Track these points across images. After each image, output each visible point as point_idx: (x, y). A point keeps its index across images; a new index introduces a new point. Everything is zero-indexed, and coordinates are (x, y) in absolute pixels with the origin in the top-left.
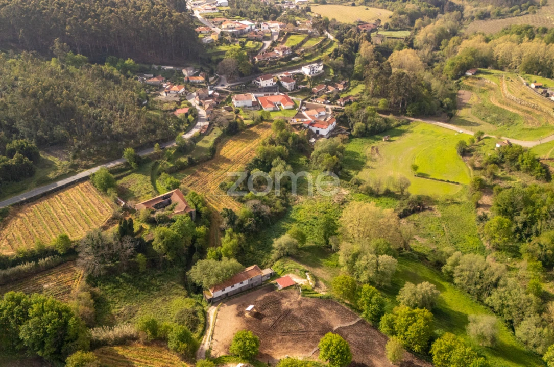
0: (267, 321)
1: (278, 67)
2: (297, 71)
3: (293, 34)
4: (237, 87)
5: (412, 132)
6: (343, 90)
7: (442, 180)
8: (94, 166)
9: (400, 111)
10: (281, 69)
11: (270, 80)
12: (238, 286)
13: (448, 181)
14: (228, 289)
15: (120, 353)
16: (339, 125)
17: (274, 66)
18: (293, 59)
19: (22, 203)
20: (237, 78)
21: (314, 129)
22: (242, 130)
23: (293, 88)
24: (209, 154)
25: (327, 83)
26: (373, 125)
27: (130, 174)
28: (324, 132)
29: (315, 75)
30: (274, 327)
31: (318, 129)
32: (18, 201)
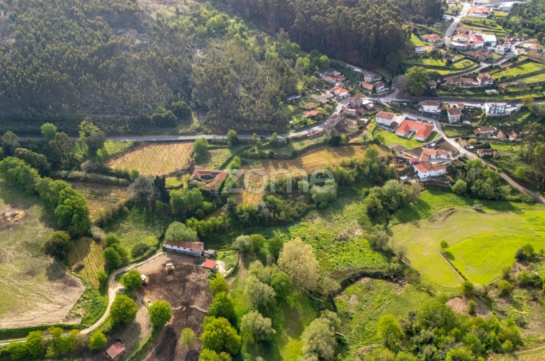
0: (170, 278)
1: (461, 95)
2: (478, 105)
3: (533, 61)
4: (397, 103)
5: (523, 213)
6: (514, 141)
7: (456, 270)
8: (210, 134)
9: (538, 187)
10: (463, 98)
11: (434, 107)
12: (181, 249)
13: (460, 273)
14: (175, 248)
15: (91, 245)
16: (448, 174)
17: (457, 93)
18: (487, 91)
19: (152, 142)
20: (406, 95)
21: (416, 168)
22: (343, 145)
23: (455, 121)
24: (290, 155)
25: (500, 128)
26: (477, 189)
27: (225, 148)
28: (423, 174)
29: (496, 115)
30: (169, 283)
31: (418, 170)
32: (150, 140)
